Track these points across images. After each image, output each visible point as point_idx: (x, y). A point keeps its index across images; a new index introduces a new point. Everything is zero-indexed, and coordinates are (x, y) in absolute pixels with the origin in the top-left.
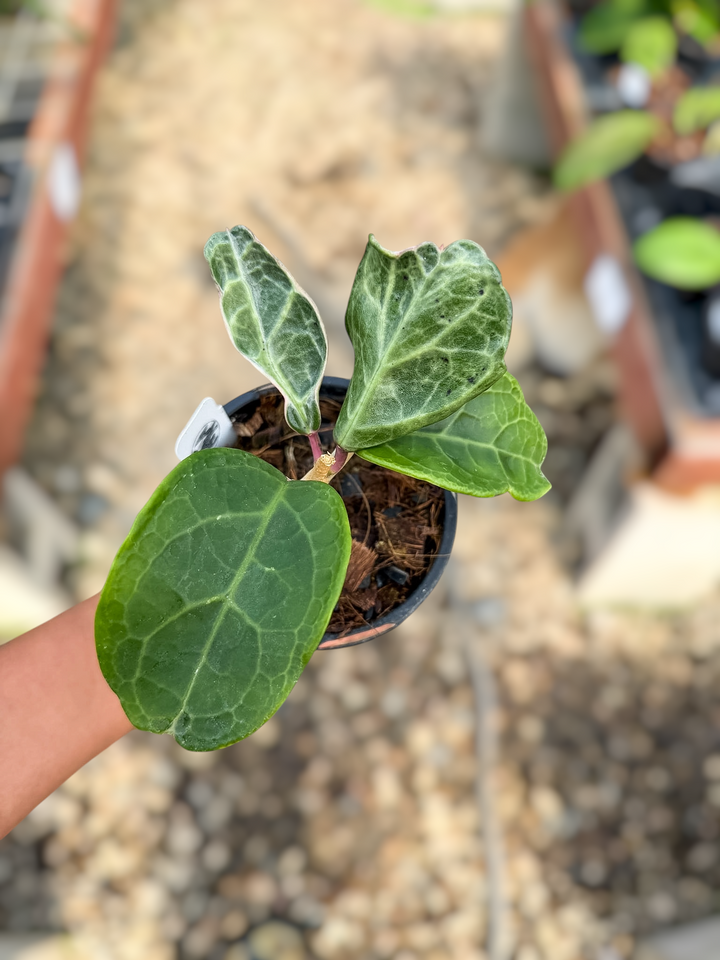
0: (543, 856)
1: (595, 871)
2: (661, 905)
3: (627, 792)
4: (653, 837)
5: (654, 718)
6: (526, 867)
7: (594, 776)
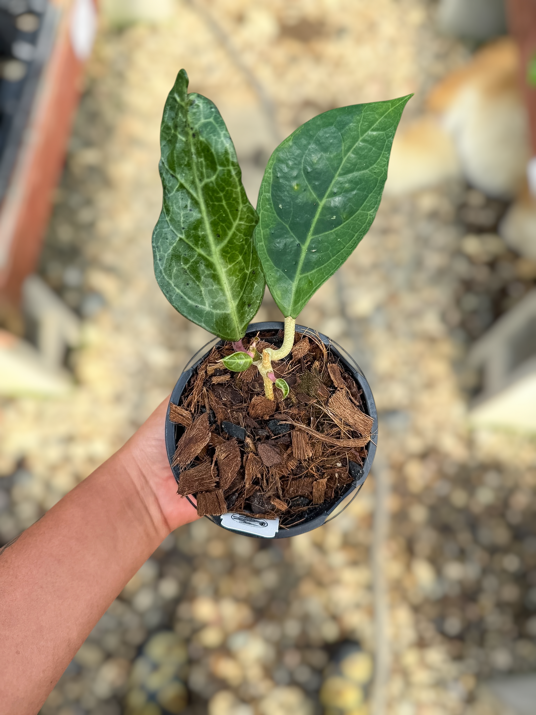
0: (416, 609)
1: (454, 625)
2: (502, 658)
3: (485, 571)
4: (501, 606)
5: (515, 518)
6: (403, 616)
7: (462, 556)
